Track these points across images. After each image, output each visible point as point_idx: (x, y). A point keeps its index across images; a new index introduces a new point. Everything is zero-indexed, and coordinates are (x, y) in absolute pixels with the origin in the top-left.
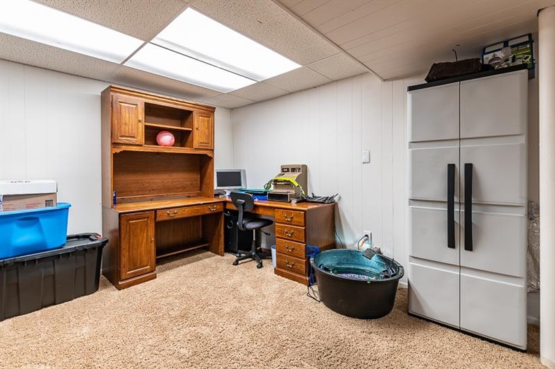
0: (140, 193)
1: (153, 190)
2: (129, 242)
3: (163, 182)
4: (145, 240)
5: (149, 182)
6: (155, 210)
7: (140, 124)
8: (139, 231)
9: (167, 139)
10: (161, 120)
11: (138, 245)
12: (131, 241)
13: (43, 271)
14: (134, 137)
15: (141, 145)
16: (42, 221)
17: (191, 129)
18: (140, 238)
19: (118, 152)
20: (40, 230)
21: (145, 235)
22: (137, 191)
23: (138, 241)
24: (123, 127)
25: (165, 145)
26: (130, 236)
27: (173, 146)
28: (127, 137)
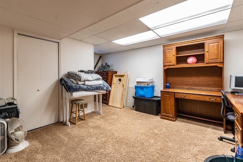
0: (181, 85)
1: (188, 85)
2: (164, 103)
3: (194, 81)
4: (170, 104)
5: (186, 81)
6: (175, 93)
7: (174, 57)
8: (167, 99)
9: (191, 60)
10: (193, 51)
11: (167, 105)
12: (165, 102)
13: (143, 102)
14: (171, 62)
15: (174, 65)
16: (144, 89)
17: (204, 53)
18: (168, 103)
19: (165, 69)
20: (144, 92)
21: (170, 102)
22: (180, 84)
23: (167, 103)
24: (167, 59)
25: (191, 64)
26: (164, 101)
27: (196, 63)
28: (168, 63)
